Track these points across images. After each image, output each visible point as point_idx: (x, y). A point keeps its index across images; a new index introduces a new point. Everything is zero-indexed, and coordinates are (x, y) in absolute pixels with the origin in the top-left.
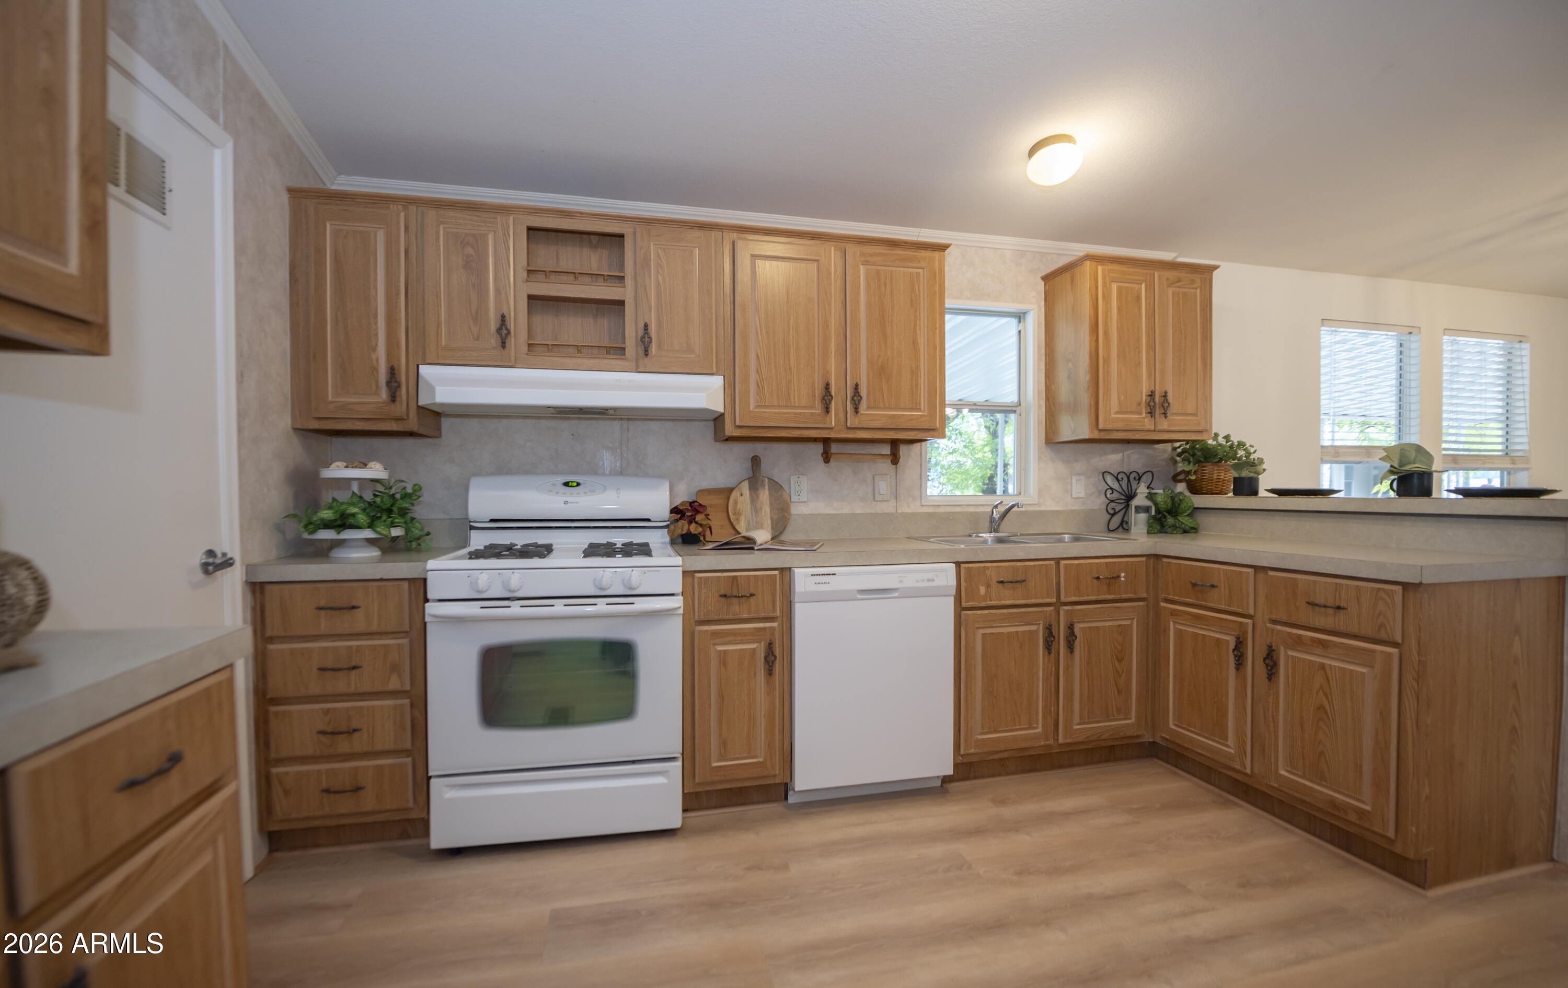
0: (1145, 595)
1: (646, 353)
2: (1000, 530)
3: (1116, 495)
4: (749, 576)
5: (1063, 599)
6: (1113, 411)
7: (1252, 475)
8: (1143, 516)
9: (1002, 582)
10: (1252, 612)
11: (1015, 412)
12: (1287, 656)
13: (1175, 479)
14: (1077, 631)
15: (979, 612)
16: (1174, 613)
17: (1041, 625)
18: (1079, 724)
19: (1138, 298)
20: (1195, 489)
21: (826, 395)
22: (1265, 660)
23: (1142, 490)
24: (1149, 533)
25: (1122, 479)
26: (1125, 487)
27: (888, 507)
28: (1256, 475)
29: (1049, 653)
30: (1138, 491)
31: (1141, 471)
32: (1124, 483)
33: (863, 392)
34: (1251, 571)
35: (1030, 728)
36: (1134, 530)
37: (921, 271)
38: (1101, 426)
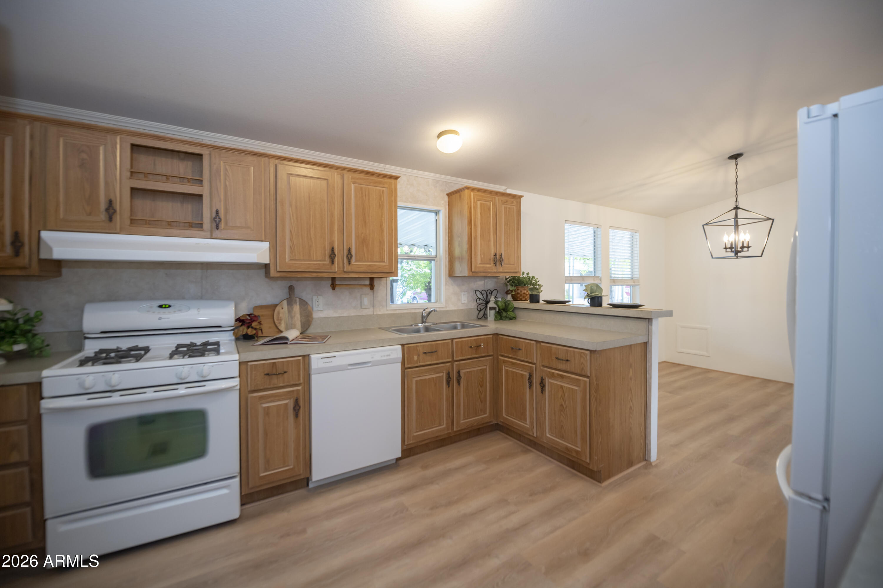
0: (492, 353)
1: (217, 228)
2: (427, 322)
3: (481, 301)
4: (283, 362)
5: (455, 359)
6: (478, 263)
7: (537, 293)
8: (493, 312)
9: (425, 353)
10: (535, 361)
11: (434, 260)
12: (549, 382)
13: (507, 293)
14: (462, 374)
15: (414, 369)
16: (504, 362)
17: (445, 373)
18: (464, 420)
19: (489, 209)
20: (515, 298)
21: (331, 254)
22: (540, 384)
23: (492, 299)
24: (495, 320)
25: (484, 293)
26: (485, 297)
27: (369, 312)
28: (538, 294)
29: (449, 387)
30: (491, 300)
31: (492, 290)
32: (485, 296)
33: (353, 252)
34: (534, 342)
35: (440, 425)
36: (489, 318)
37: (384, 189)
38: (473, 270)
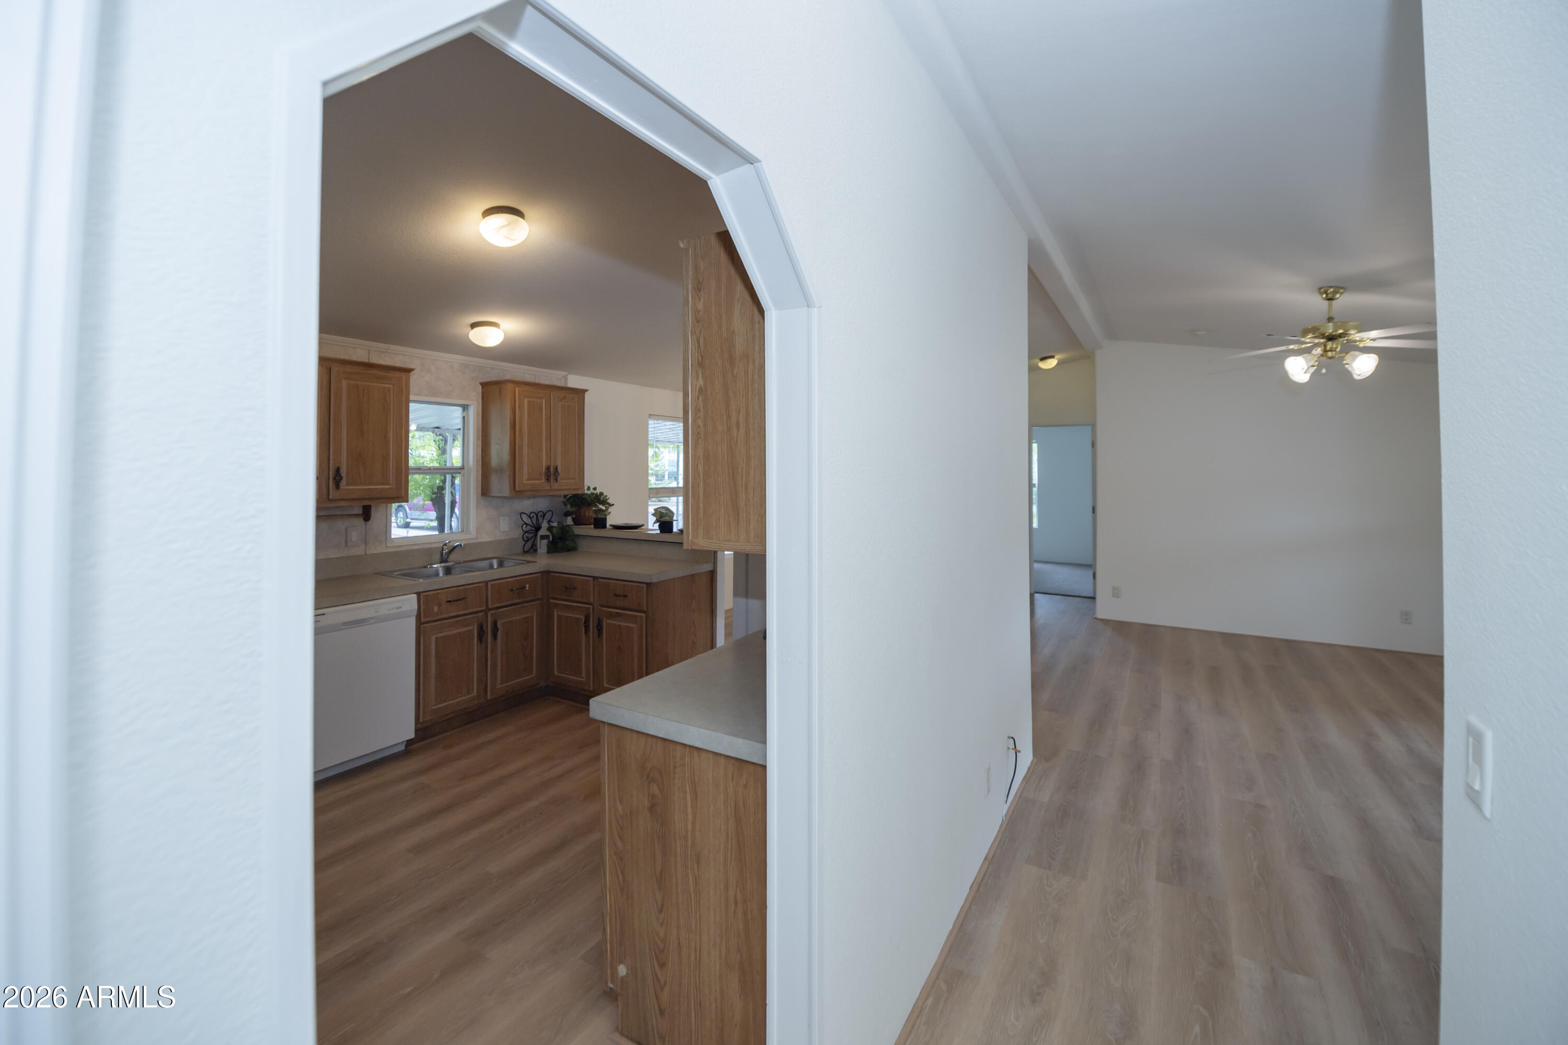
0: (541, 596)
2: (449, 560)
3: (529, 527)
5: (490, 606)
6: (524, 479)
7: (602, 516)
8: (545, 542)
9: (449, 601)
10: (592, 602)
11: (460, 473)
12: (606, 623)
13: (567, 514)
14: (499, 625)
15: (433, 624)
16: (557, 605)
17: (476, 626)
18: (500, 684)
19: (541, 408)
20: (577, 522)
22: (597, 626)
23: (545, 525)
24: (548, 552)
25: (533, 517)
26: (534, 522)
27: (359, 551)
28: (605, 517)
29: (481, 642)
30: (542, 526)
31: (545, 511)
32: (534, 520)
33: (343, 472)
34: (591, 579)
35: (469, 693)
36: (539, 551)
37: (390, 386)
38: (517, 489)
